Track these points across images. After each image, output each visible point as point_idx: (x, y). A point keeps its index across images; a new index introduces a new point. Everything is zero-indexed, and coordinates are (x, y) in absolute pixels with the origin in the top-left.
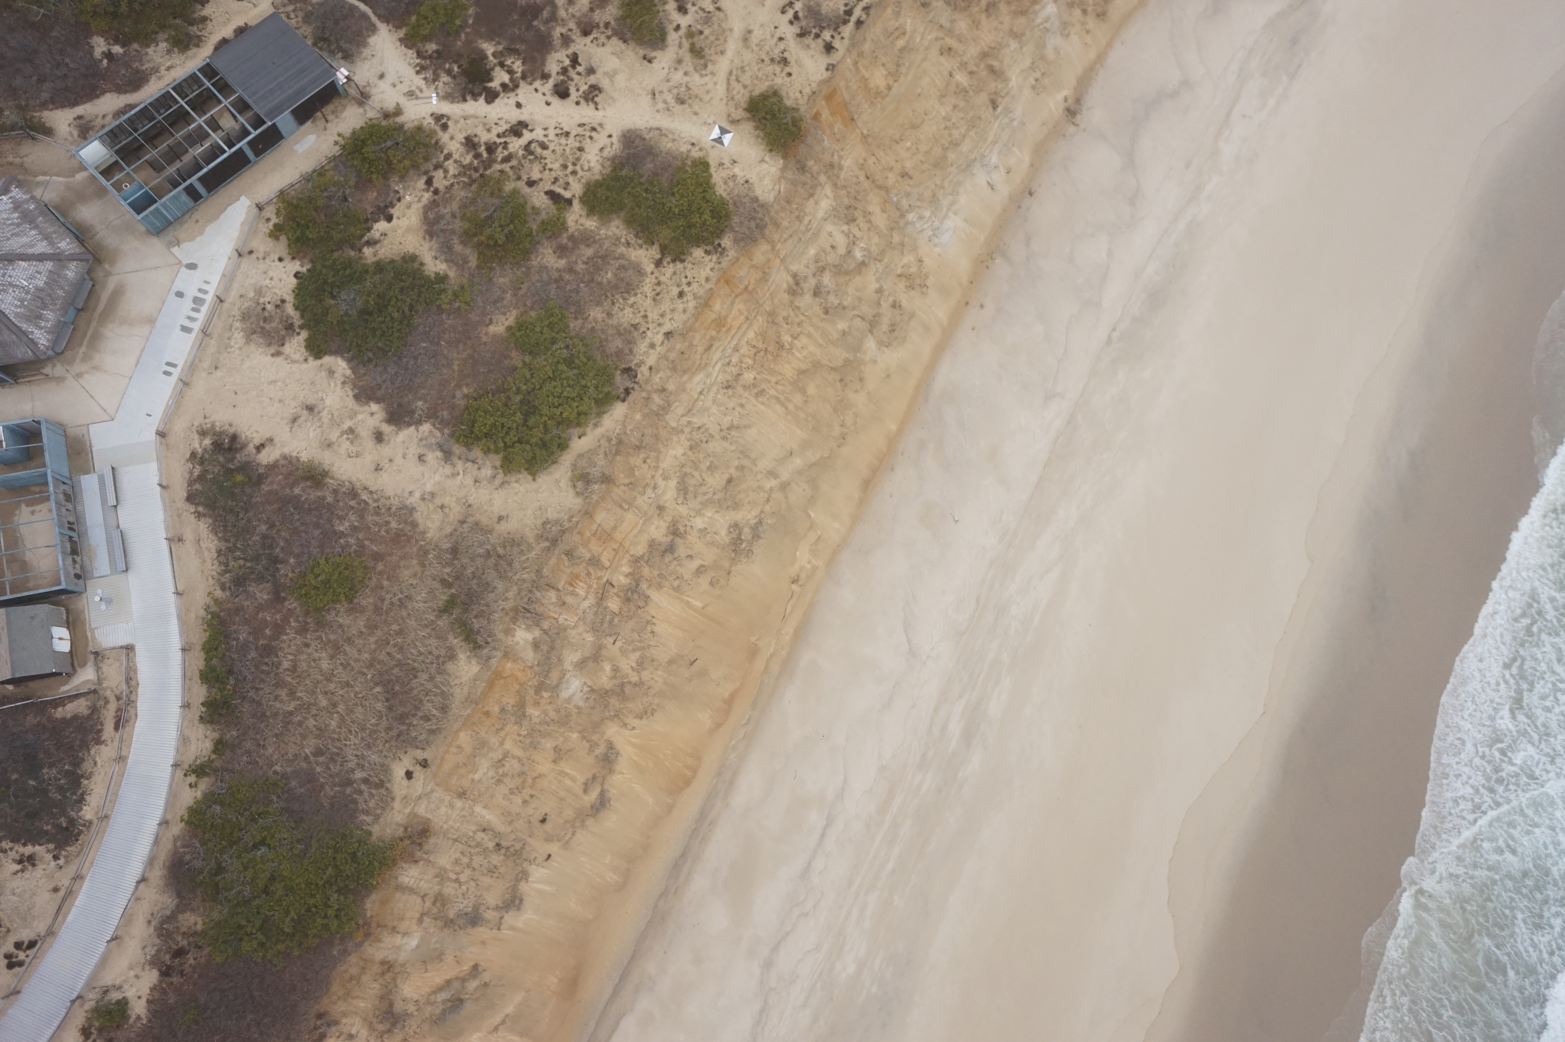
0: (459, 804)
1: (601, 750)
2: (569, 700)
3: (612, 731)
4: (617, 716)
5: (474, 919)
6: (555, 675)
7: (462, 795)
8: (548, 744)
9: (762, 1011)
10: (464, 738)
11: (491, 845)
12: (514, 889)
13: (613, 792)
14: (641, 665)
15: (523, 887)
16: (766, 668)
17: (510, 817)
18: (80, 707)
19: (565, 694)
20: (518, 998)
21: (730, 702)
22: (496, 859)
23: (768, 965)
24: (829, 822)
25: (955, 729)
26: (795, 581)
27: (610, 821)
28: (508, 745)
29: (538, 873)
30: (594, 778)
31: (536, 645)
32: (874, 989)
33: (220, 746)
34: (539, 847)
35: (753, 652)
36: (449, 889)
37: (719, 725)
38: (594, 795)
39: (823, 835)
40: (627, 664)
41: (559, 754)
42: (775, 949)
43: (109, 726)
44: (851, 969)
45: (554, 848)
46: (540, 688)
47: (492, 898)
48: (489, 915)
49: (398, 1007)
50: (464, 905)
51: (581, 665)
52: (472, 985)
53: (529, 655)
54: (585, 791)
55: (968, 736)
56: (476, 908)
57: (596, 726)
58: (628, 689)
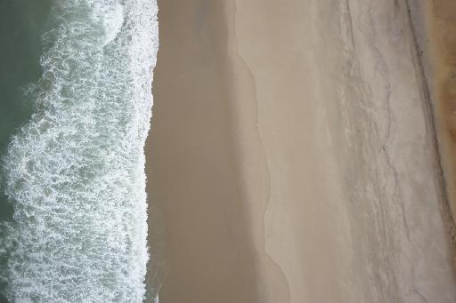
9: (388, 161)
24: (406, 225)
32: (356, 187)
39: (405, 219)
44: (368, 189)
55: (378, 276)
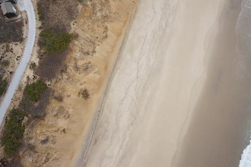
0: (83, 32)
1: (105, 26)
2: (98, 17)
3: (106, 24)
4: (107, 21)
5: (88, 54)
6: (95, 11)
7: (83, 30)
8: (96, 24)
9: (138, 70)
10: (82, 20)
11: (89, 41)
12: (94, 49)
13: (108, 35)
14: (110, 12)
15: (96, 49)
16: (131, 17)
17: (92, 37)
18: (20, 20)
19: (98, 15)
20: (98, 69)
21: (125, 21)
22: (90, 43)
23: (138, 63)
25: (164, 25)
26: (133, 2)
27: (108, 40)
28: (89, 23)
29: (98, 47)
30: (105, 31)
31: (91, 5)
32: (156, 67)
33: (42, 24)
34: (97, 43)
35: (128, 14)
36: (83, 47)
37: (124, 26)
38: (105, 34)
40: (107, 12)
41: (98, 26)
42: (139, 60)
43: (25, 23)
44: (152, 64)
45: (100, 43)
46: (93, 13)
47: (91, 50)
48: (91, 53)
49: (78, 66)
50: (86, 51)
51: (99, 10)
52: (89, 65)
53: (90, 6)
54: (103, 33)
56: (88, 51)
57: (104, 22)
58: (108, 17)
